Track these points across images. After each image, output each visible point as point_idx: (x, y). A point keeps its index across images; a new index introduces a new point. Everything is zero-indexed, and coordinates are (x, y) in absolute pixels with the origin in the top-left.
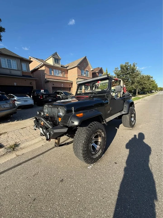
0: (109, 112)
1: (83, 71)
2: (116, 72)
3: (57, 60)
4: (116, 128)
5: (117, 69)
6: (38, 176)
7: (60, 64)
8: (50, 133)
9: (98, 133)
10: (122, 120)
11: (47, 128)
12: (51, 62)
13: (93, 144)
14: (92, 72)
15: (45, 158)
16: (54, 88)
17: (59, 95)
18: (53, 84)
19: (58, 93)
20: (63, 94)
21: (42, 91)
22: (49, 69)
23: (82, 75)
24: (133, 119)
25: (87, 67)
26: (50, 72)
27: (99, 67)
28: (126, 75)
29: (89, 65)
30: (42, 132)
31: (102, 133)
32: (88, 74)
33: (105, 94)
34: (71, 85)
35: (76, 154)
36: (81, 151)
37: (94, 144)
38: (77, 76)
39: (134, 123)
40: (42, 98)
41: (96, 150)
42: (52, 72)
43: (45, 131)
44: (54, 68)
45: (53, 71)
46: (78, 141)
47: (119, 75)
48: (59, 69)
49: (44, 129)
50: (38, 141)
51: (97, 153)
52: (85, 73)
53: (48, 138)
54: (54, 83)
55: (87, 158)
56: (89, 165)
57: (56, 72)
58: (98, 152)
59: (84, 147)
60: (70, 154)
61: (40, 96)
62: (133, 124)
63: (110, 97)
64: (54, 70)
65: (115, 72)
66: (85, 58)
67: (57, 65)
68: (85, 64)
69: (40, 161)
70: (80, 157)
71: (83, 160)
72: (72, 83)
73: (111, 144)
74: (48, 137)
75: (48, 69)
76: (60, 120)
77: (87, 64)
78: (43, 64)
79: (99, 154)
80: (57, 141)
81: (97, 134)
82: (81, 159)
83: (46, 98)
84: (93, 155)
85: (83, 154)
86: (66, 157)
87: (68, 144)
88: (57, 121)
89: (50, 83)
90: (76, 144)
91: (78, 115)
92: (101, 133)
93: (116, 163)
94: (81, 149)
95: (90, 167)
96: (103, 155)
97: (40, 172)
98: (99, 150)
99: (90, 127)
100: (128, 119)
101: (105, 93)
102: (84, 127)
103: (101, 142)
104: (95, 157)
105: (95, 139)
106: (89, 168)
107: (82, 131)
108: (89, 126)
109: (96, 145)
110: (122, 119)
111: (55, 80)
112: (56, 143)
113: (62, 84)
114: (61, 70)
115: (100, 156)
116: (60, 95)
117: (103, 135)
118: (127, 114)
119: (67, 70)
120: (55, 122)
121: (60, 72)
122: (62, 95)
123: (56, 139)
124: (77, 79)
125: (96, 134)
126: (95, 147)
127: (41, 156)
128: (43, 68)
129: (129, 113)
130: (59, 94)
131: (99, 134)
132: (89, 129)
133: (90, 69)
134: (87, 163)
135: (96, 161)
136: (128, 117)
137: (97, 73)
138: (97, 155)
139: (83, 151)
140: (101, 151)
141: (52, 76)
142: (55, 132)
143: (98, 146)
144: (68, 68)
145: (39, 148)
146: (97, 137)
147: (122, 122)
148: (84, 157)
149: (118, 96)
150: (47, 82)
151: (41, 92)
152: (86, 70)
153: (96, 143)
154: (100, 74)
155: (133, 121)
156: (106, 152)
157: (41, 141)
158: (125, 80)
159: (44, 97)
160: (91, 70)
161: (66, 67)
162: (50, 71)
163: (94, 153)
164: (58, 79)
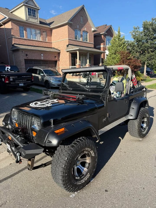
0: (104, 120)
1: (79, 32)
2: (134, 35)
3: (32, 11)
4: (120, 138)
5: (136, 28)
6: (6, 205)
7: (37, 18)
8: (20, 153)
9: (85, 152)
10: (129, 128)
11: (16, 146)
12: (21, 14)
13: (78, 167)
14: (93, 34)
15: (14, 183)
16: (27, 61)
17: (37, 75)
18: (27, 55)
19: (35, 71)
20: (43, 73)
21: (8, 68)
22: (18, 27)
23: (76, 38)
24: (145, 125)
25: (86, 25)
26: (20, 33)
27: (106, 25)
28: (152, 40)
29: (90, 21)
30: (10, 149)
31: (91, 152)
32: (87, 38)
33: (101, 94)
34: (57, 55)
35: (55, 180)
36: (61, 178)
37: (80, 166)
38: (68, 41)
39: (146, 131)
40: (7, 82)
41: (82, 175)
42: (23, 34)
43: (13, 148)
44: (28, 26)
45: (26, 31)
46: (57, 164)
47: (140, 41)
48: (37, 28)
49: (13, 146)
50: (4, 157)
51: (84, 178)
52: (82, 36)
53: (19, 160)
54: (28, 53)
55: (68, 185)
56: (71, 193)
57: (31, 32)
58: (85, 176)
59: (63, 172)
60: (48, 178)
61: (4, 77)
62: (144, 133)
63: (107, 99)
64: (28, 29)
65: (134, 33)
66: (83, 9)
67: (32, 20)
68: (82, 20)
69: (8, 187)
70: (59, 184)
71: (63, 187)
72: (59, 53)
73: (106, 164)
74: (18, 158)
75: (16, 28)
76: (34, 134)
77: (86, 20)
78: (7, 18)
79: (86, 179)
80: (30, 163)
81: (84, 154)
82: (60, 186)
83: (14, 80)
84: (77, 180)
85: (63, 181)
86: (42, 182)
87: (45, 165)
88: (31, 134)
89: (20, 52)
90: (54, 168)
91: (57, 131)
92: (89, 151)
93: (106, 191)
94: (61, 174)
95: (73, 195)
96: (92, 180)
97: (8, 201)
98: (87, 174)
99: (73, 146)
100: (136, 126)
101: (101, 92)
102: (65, 146)
103: (89, 163)
104: (80, 183)
105: (82, 159)
106: (71, 196)
107: (64, 151)
108: (73, 144)
109: (83, 168)
110: (128, 126)
111: (29, 48)
112: (29, 165)
113: (42, 55)
114: (40, 29)
115: (88, 182)
116: (39, 74)
117: (93, 155)
118: (136, 118)
119: (51, 30)
120: (28, 135)
121: (38, 32)
122: (42, 75)
123: (30, 160)
124: (68, 46)
125: (82, 154)
126: (82, 170)
127: (9, 180)
128: (9, 26)
129: (138, 118)
130: (36, 73)
131: (87, 153)
132: (72, 149)
133: (91, 28)
134: (68, 191)
135: (81, 188)
136: (136, 124)
137: (102, 36)
138: (83, 181)
139: (63, 177)
140: (88, 175)
141: (25, 39)
142: (26, 153)
143: (85, 169)
144: (52, 26)
145: (6, 168)
146: (84, 156)
147: (129, 130)
148: (64, 185)
149: (124, 93)
150: (16, 50)
151: (6, 69)
152: (83, 29)
153: (83, 164)
154: (108, 37)
155: (145, 129)
156: (97, 175)
157: (8, 157)
158: (150, 50)
159: (11, 80)
160: (93, 29)
161: (48, 22)
162: (20, 30)
163: (79, 178)
164: (34, 45)
